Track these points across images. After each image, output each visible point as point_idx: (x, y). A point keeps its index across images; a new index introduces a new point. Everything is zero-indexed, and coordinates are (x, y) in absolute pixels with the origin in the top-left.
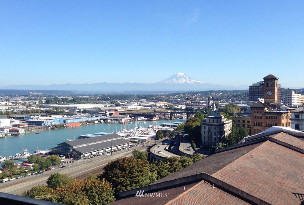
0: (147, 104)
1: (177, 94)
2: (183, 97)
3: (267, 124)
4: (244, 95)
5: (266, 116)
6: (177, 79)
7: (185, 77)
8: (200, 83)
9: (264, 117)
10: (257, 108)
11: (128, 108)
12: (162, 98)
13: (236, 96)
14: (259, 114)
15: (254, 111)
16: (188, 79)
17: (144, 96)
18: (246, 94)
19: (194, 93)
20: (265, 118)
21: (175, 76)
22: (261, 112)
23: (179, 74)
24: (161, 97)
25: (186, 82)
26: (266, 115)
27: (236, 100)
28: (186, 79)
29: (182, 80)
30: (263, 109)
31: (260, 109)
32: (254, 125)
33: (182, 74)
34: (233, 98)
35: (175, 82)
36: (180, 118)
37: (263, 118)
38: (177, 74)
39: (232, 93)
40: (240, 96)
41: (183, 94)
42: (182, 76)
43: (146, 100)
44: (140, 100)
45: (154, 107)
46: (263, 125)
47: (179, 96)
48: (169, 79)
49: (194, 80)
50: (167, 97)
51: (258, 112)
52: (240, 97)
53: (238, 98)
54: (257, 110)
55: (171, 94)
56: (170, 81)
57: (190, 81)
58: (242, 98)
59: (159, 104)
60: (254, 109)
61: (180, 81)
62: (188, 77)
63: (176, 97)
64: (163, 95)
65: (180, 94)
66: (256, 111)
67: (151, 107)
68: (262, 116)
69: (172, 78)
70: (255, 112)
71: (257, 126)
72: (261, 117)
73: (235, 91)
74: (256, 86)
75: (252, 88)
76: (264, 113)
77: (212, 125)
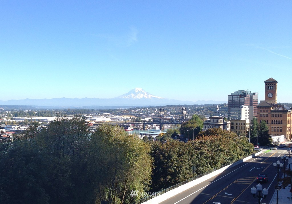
0: (114, 117)
1: (138, 108)
2: (145, 112)
3: (272, 122)
4: (206, 109)
5: (272, 115)
6: (135, 95)
7: (143, 92)
8: (158, 98)
10: (263, 107)
11: (97, 120)
12: (124, 112)
13: (198, 110)
14: (265, 113)
15: (261, 110)
16: (145, 94)
17: (107, 110)
18: (207, 108)
19: (155, 107)
20: (271, 116)
21: (133, 91)
22: (267, 111)
23: (136, 89)
24: (122, 111)
25: (144, 98)
27: (199, 113)
28: (144, 94)
29: (140, 95)
30: (269, 108)
31: (267, 108)
33: (140, 89)
34: (195, 112)
35: (132, 97)
36: (152, 129)
37: (269, 116)
38: (135, 89)
39: (192, 108)
40: (202, 109)
41: (144, 108)
42: (140, 91)
43: (109, 114)
44: (104, 114)
45: (121, 119)
46: (268, 123)
47: (140, 110)
48: (127, 94)
49: (152, 95)
50: (129, 111)
51: (264, 111)
52: (202, 111)
53: (200, 112)
54: (264, 109)
55: (132, 109)
56: (128, 96)
57: (148, 96)
58: (203, 112)
59: (125, 117)
60: (260, 109)
61: (138, 97)
62: (146, 92)
63: (137, 111)
64: (124, 110)
65: (141, 108)
67: (118, 119)
68: (268, 115)
69: (129, 93)
73: (195, 106)
74: (235, 96)
75: (231, 97)
76: (270, 112)
77: (216, 125)
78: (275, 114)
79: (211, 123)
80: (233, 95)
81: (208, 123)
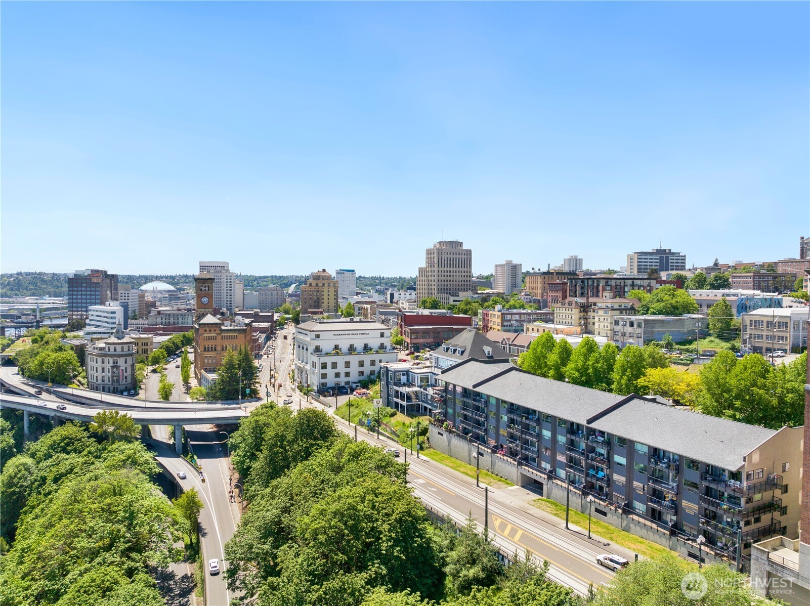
3: (223, 347)
5: (222, 336)
9: (219, 338)
10: (208, 324)
14: (212, 334)
15: (205, 329)
20: (221, 338)
22: (215, 331)
26: (222, 334)
30: (218, 325)
31: (214, 326)
32: (205, 350)
51: (210, 331)
54: (210, 327)
60: (204, 327)
66: (208, 329)
68: (216, 336)
70: (206, 331)
71: (208, 351)
72: (215, 338)
75: (75, 281)
76: (219, 332)
77: (120, 356)
78: (226, 335)
79: (108, 353)
81: (102, 352)
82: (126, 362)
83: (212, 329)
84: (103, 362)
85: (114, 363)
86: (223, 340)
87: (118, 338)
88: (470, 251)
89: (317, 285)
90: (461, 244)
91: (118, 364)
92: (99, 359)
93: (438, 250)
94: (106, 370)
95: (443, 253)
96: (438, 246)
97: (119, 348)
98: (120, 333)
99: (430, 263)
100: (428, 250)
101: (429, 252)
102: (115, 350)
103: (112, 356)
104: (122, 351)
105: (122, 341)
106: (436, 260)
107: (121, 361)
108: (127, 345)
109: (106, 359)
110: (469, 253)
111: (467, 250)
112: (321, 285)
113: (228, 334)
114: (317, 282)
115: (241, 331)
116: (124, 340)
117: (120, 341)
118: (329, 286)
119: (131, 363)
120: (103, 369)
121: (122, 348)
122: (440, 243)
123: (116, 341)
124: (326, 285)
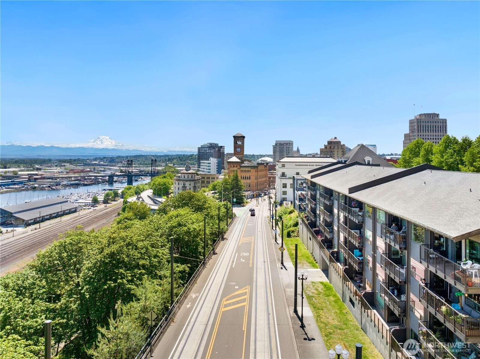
9: (239, 171)
10: (233, 162)
14: (235, 168)
22: (237, 166)
26: (241, 169)
31: (236, 163)
51: (234, 166)
60: (230, 164)
66: (232, 165)
72: (237, 171)
74: (204, 148)
75: (201, 149)
76: (239, 167)
77: (187, 181)
78: (243, 169)
79: (181, 179)
80: (203, 147)
81: (179, 178)
82: (190, 185)
83: (235, 165)
84: (179, 184)
85: (184, 185)
86: (242, 173)
87: (187, 170)
88: (446, 120)
89: (330, 147)
90: (438, 115)
91: (186, 186)
92: (177, 182)
93: (417, 119)
94: (180, 189)
95: (422, 122)
96: (418, 117)
97: (186, 176)
98: (188, 167)
99: (412, 130)
100: (410, 121)
101: (411, 122)
102: (184, 177)
103: (183, 180)
104: (188, 178)
105: (188, 172)
106: (416, 127)
107: (187, 184)
108: (191, 175)
109: (180, 182)
110: (444, 121)
111: (443, 120)
112: (332, 147)
113: (245, 169)
114: (330, 146)
115: (253, 167)
116: (189, 172)
117: (187, 172)
118: (338, 148)
119: (193, 185)
120: (179, 188)
121: (188, 176)
122: (420, 115)
123: (185, 172)
124: (336, 147)
